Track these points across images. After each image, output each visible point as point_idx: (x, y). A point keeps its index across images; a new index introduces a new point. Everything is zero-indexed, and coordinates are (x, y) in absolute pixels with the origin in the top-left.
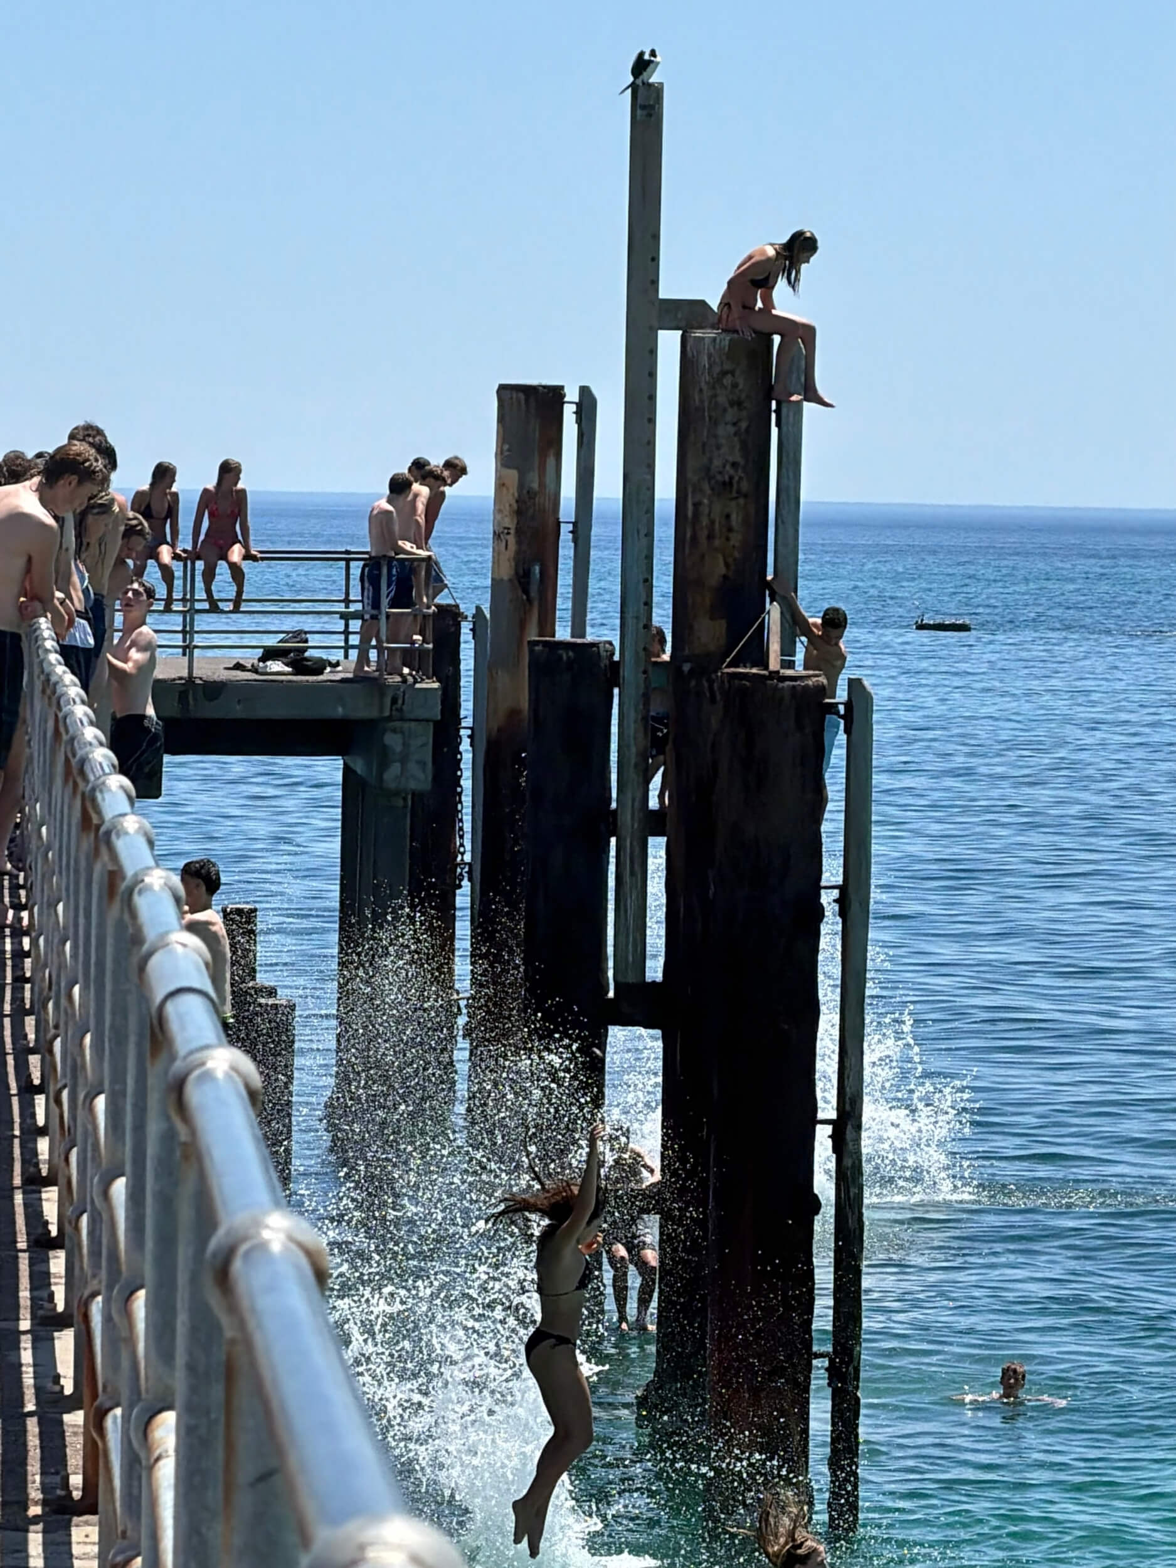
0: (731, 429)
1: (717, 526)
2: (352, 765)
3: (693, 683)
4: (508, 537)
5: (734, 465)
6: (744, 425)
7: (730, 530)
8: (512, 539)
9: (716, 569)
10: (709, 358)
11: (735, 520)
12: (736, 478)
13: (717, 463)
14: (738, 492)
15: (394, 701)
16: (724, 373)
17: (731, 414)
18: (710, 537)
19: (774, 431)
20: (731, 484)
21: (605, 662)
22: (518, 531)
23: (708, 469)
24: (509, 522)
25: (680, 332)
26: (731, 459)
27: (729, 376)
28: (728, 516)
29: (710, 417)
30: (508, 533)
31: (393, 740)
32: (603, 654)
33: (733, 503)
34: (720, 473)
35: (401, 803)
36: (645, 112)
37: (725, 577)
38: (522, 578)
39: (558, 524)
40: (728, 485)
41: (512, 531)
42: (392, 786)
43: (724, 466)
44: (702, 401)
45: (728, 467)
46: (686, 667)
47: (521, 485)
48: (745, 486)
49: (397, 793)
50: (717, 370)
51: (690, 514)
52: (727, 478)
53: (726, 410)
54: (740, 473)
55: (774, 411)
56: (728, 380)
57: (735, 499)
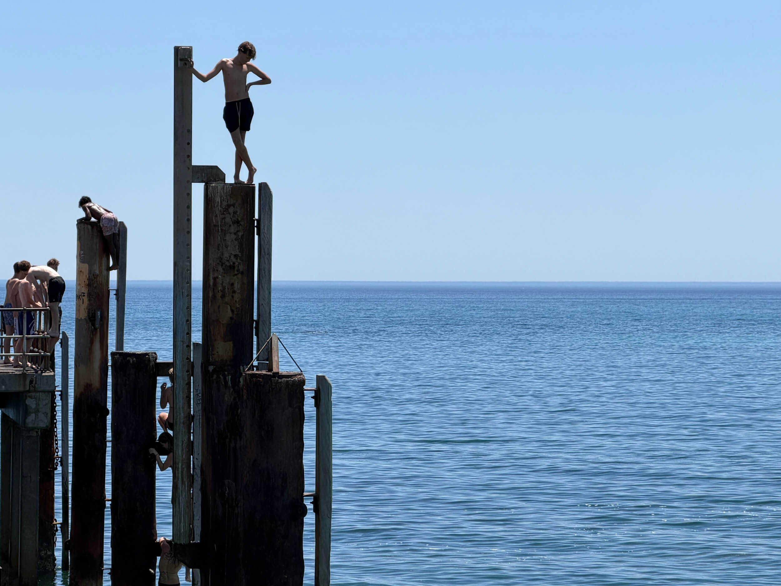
0: (234, 237)
1: (227, 290)
2: (7, 414)
3: (215, 376)
4: (84, 297)
5: (236, 256)
6: (240, 234)
7: (234, 292)
8: (86, 299)
9: (226, 315)
10: (221, 197)
11: (237, 286)
12: (237, 264)
13: (226, 255)
14: (238, 270)
15: (31, 382)
16: (229, 206)
17: (233, 229)
18: (223, 296)
19: (256, 237)
20: (234, 267)
21: (152, 363)
22: (89, 295)
23: (221, 259)
24: (85, 290)
25: (203, 183)
26: (233, 253)
27: (232, 207)
28: (232, 284)
29: (221, 229)
30: (84, 296)
31: (31, 403)
32: (151, 359)
33: (235, 277)
34: (228, 261)
35: (35, 434)
36: (183, 62)
37: (232, 318)
38: (91, 318)
39: (109, 291)
40: (232, 267)
41: (86, 295)
42: (31, 425)
43: (230, 257)
44: (217, 222)
45: (232, 257)
46: (211, 368)
47: (90, 271)
48: (241, 268)
49: (33, 429)
50: (225, 203)
51: (211, 284)
52: (231, 263)
53: (230, 226)
54: (239, 261)
55: (256, 227)
56: (231, 210)
57: (236, 275)
